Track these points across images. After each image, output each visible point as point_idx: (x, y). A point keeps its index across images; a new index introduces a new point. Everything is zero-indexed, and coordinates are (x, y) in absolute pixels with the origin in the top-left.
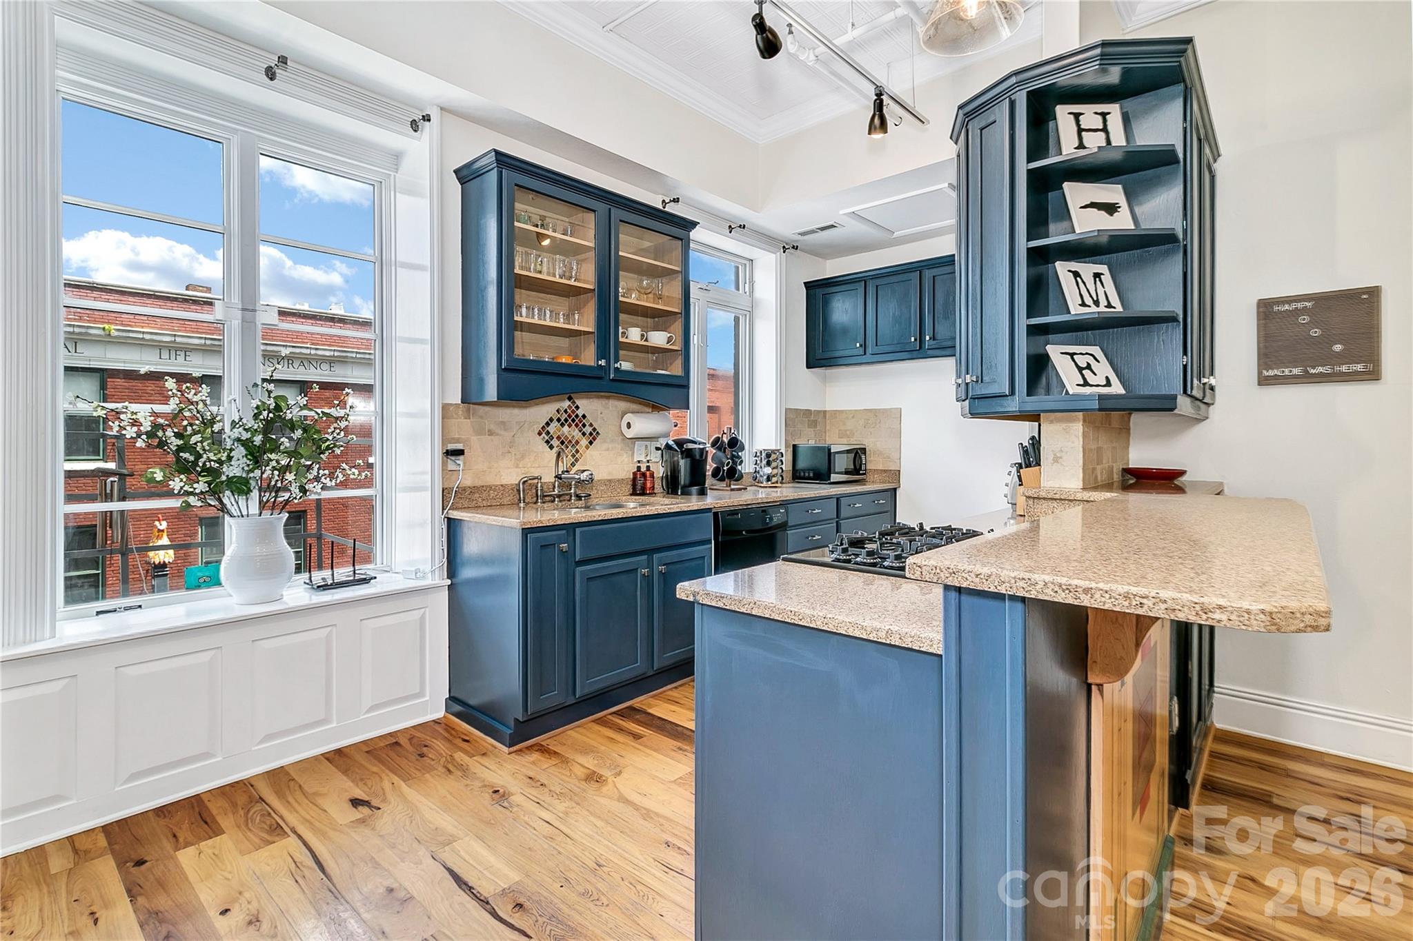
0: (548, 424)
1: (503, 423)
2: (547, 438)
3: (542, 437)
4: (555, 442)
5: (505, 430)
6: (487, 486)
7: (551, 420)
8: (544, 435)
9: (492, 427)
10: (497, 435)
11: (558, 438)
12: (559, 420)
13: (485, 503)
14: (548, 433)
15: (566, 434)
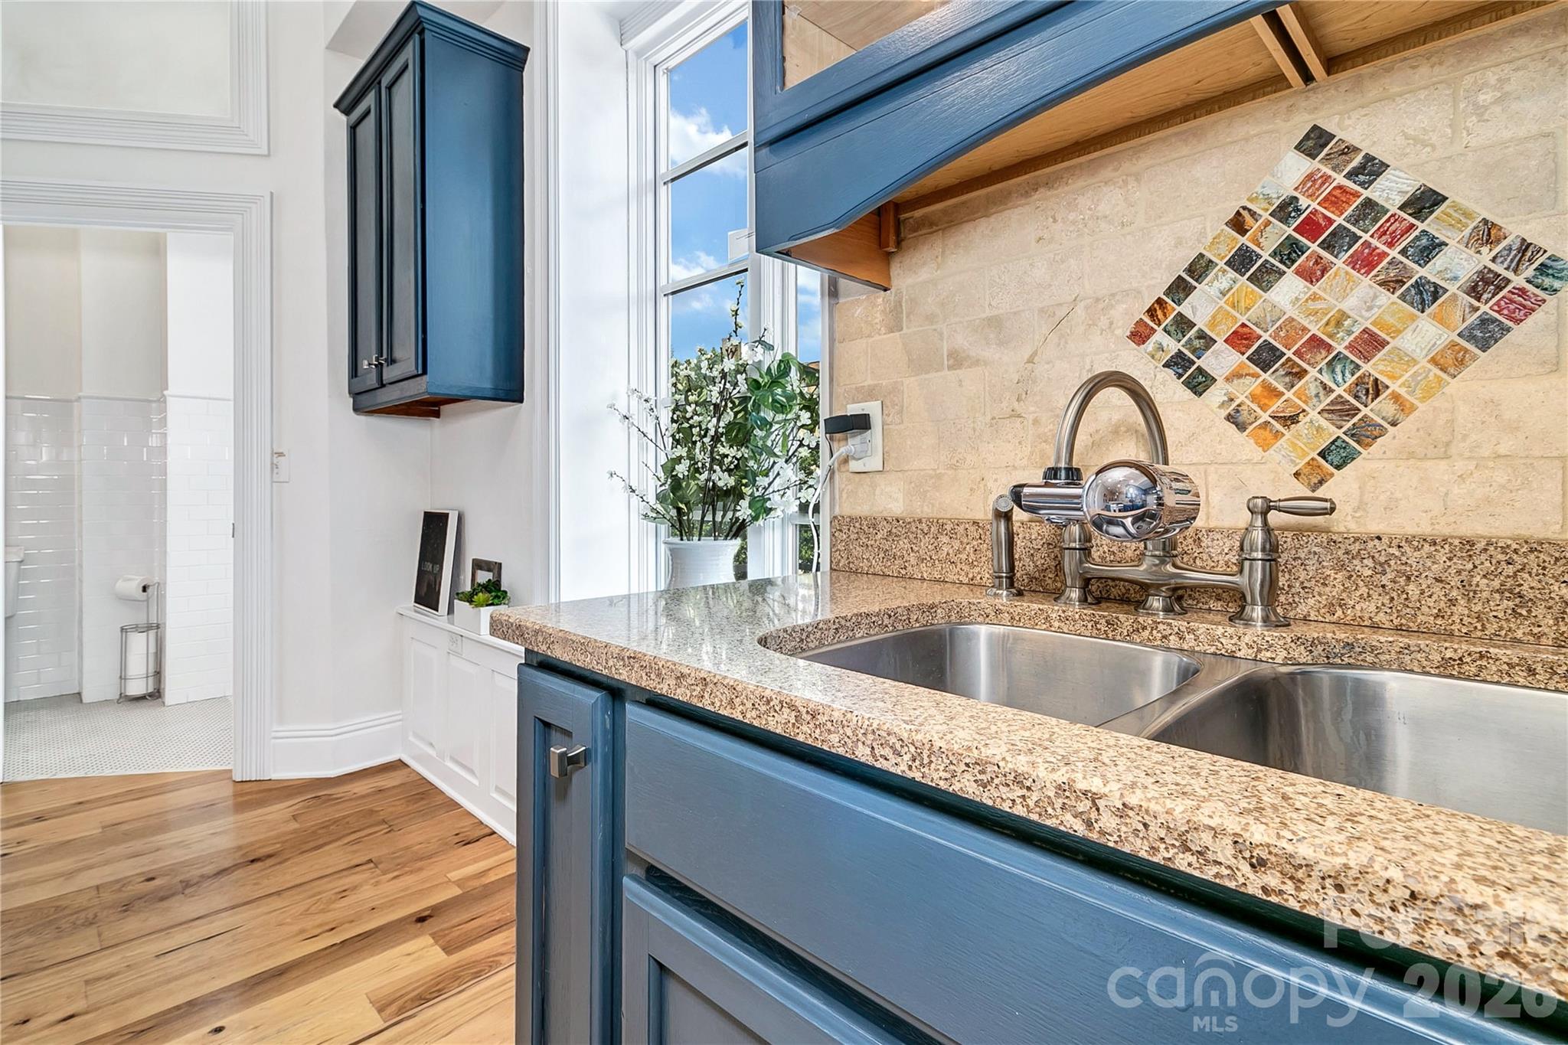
0: (1180, 289)
1: (995, 323)
2: (1172, 346)
3: (1150, 345)
4: (1221, 360)
5: (1002, 343)
6: (931, 522)
7: (1199, 268)
8: (1159, 336)
9: (961, 341)
10: (977, 362)
11: (1240, 338)
12: (1241, 261)
13: (925, 570)
14: (1183, 324)
15: (1292, 312)
